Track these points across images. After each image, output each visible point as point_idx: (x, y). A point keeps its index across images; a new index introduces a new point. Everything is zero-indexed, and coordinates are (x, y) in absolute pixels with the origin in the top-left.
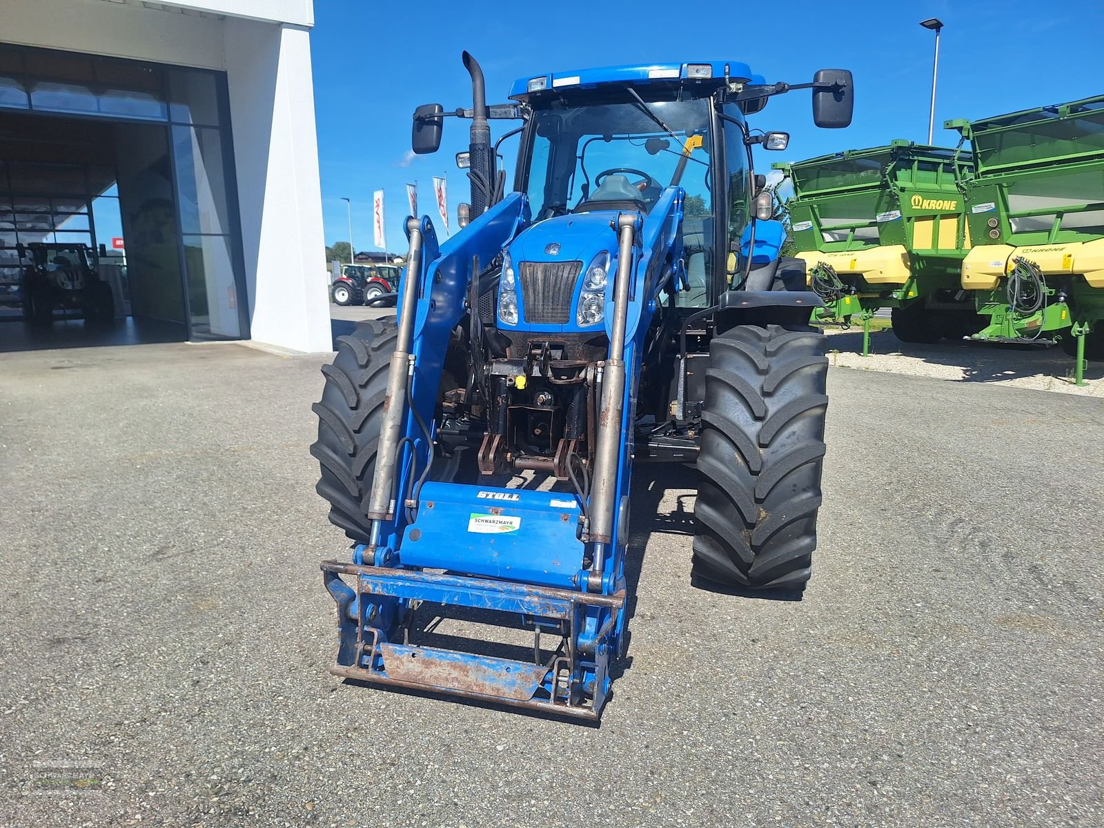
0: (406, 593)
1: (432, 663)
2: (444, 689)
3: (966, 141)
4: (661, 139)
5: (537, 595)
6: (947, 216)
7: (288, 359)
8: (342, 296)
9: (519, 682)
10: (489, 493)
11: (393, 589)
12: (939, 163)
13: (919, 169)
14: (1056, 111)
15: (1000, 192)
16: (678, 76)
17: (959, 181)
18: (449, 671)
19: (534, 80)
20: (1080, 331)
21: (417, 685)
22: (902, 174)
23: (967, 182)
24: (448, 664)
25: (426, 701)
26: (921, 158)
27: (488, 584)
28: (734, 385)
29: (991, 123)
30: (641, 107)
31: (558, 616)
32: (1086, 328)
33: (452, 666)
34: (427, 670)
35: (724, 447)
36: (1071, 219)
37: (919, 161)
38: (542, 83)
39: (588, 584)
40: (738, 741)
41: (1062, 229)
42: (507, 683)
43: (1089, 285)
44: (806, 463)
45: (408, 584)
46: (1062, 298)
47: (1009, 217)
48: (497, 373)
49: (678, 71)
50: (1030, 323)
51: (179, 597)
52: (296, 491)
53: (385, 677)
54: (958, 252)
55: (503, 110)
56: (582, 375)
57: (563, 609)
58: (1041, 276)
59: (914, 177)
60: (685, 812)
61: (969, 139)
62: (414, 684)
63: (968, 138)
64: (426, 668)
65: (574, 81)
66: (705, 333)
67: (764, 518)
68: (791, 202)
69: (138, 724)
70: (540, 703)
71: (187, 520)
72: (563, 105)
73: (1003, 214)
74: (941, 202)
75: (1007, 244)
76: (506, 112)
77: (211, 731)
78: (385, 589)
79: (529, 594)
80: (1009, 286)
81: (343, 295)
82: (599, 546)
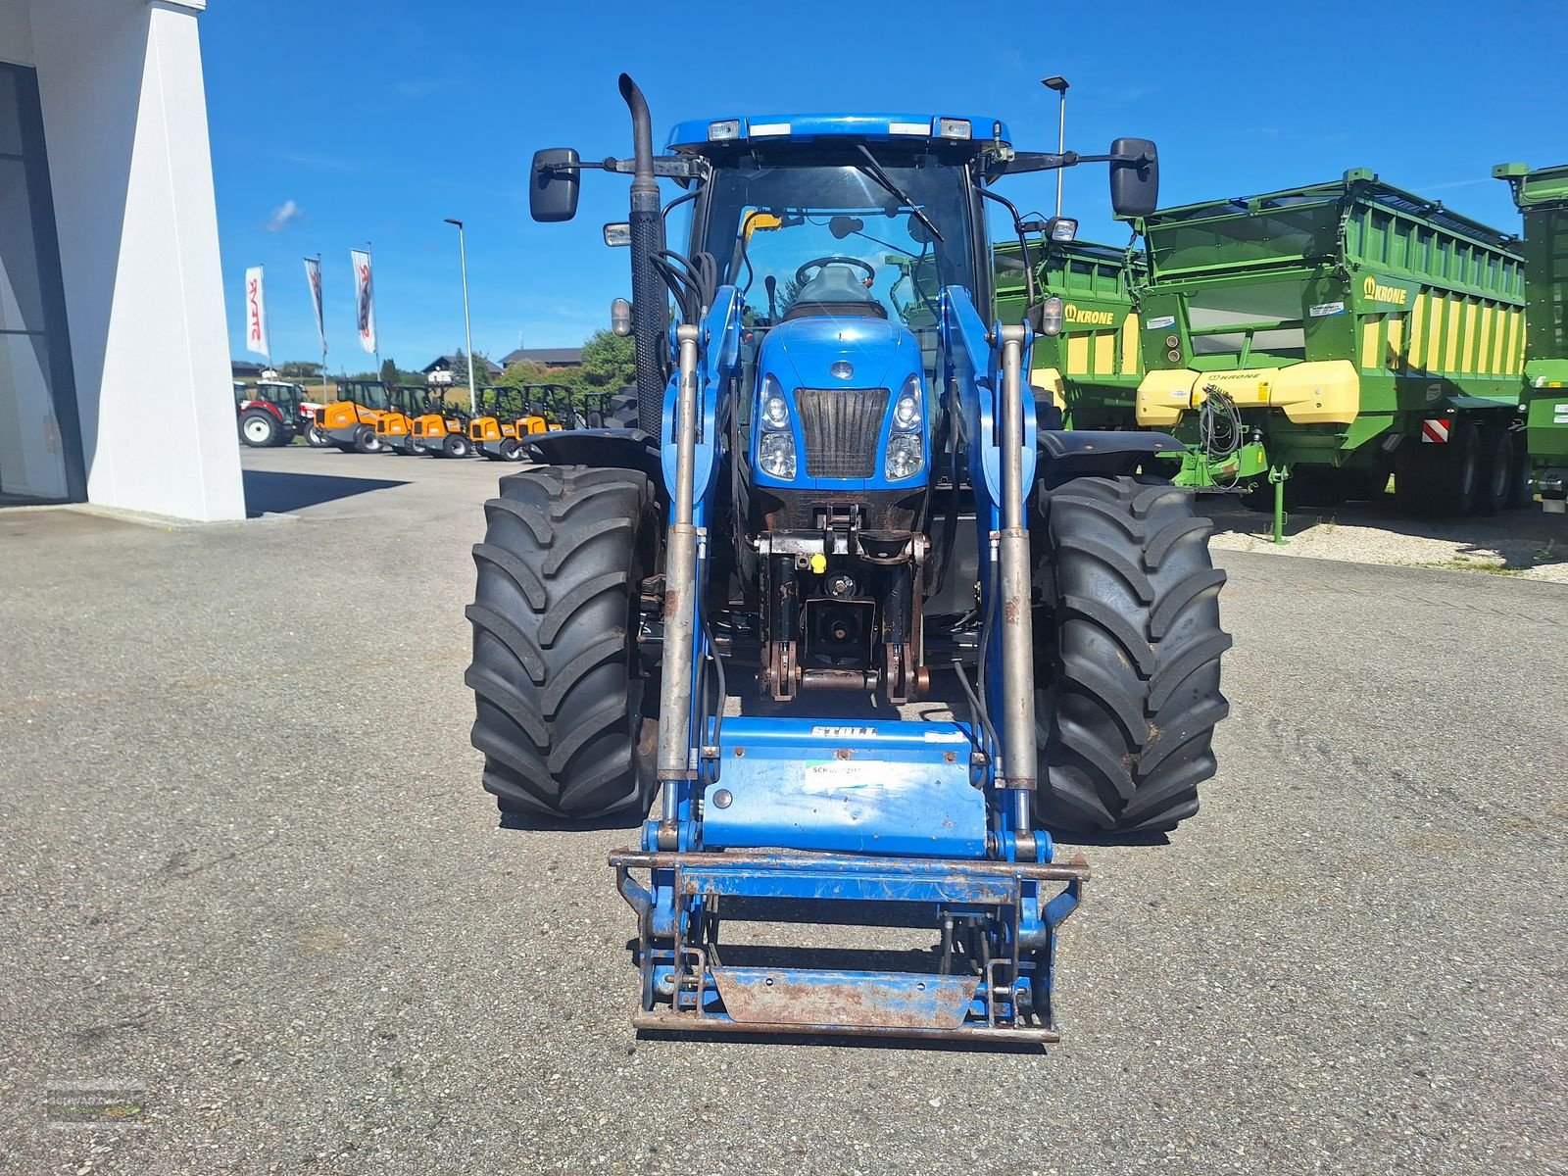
0: (755, 888)
1: (801, 990)
2: (824, 1027)
3: (1138, 236)
4: (852, 218)
5: (965, 873)
6: (1103, 332)
7: (175, 532)
8: (260, 432)
9: (939, 1003)
10: (828, 728)
11: (734, 883)
12: (1094, 264)
13: (1072, 271)
14: (1244, 205)
15: (1179, 303)
16: (928, 134)
17: (1132, 288)
18: (829, 999)
19: (719, 125)
20: (1278, 476)
21: (781, 1026)
22: (1054, 276)
23: (1141, 289)
24: (826, 988)
25: (783, 1049)
26: (1075, 257)
27: (885, 864)
28: (1105, 559)
29: (1165, 215)
30: (873, 173)
31: (996, 900)
32: (1285, 474)
33: (833, 992)
34: (793, 1001)
35: (1101, 644)
36: (1265, 339)
37: (1073, 261)
38: (729, 130)
39: (1015, 849)
40: (1229, 1043)
41: (1252, 352)
42: (922, 1006)
43: (1289, 420)
44: (1210, 660)
45: (758, 874)
46: (1257, 437)
47: (1190, 334)
48: (780, 551)
49: (928, 127)
50: (1226, 468)
51: (264, 935)
52: (344, 744)
53: (727, 1021)
54: (1115, 378)
55: (673, 164)
56: (908, 550)
57: (1005, 889)
58: (1234, 409)
59: (1067, 281)
60: (1234, 1152)
61: (1142, 235)
62: (776, 1026)
63: (1141, 233)
64: (794, 998)
65: (782, 129)
66: (951, 488)
67: (1156, 737)
68: (911, 309)
69: (345, 1155)
70: (975, 1030)
71: (185, 806)
72: (756, 162)
73: (1184, 330)
74: (1096, 313)
75: (1188, 368)
76: (676, 168)
77: (482, 1147)
78: (721, 886)
79: (952, 873)
80: (1201, 422)
81: (259, 429)
82: (1022, 794)
